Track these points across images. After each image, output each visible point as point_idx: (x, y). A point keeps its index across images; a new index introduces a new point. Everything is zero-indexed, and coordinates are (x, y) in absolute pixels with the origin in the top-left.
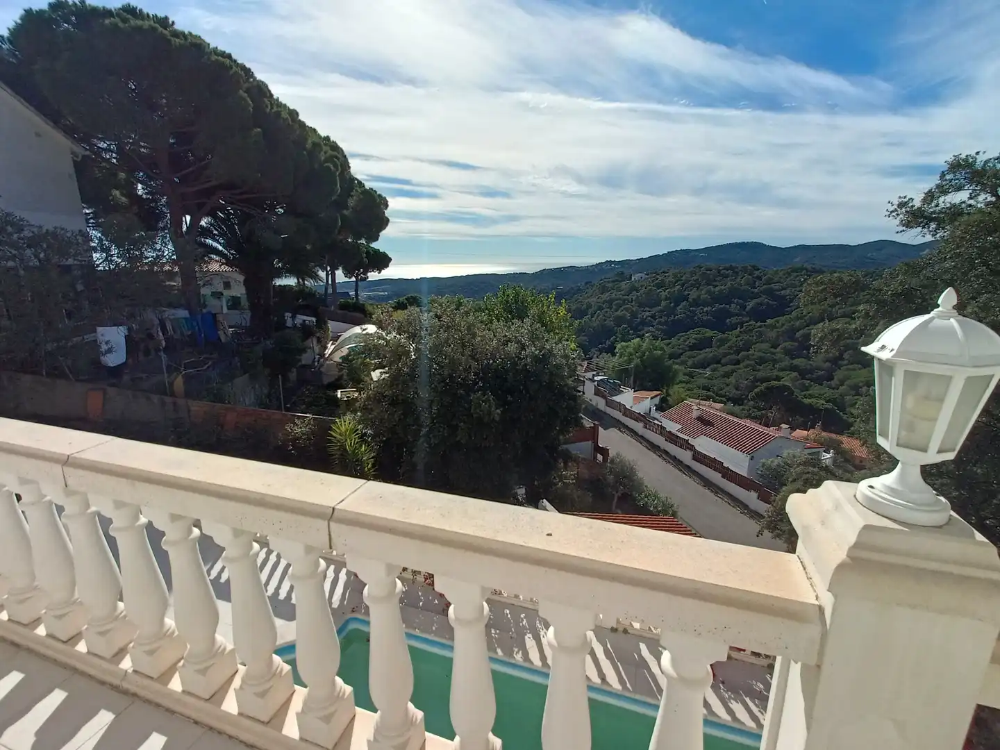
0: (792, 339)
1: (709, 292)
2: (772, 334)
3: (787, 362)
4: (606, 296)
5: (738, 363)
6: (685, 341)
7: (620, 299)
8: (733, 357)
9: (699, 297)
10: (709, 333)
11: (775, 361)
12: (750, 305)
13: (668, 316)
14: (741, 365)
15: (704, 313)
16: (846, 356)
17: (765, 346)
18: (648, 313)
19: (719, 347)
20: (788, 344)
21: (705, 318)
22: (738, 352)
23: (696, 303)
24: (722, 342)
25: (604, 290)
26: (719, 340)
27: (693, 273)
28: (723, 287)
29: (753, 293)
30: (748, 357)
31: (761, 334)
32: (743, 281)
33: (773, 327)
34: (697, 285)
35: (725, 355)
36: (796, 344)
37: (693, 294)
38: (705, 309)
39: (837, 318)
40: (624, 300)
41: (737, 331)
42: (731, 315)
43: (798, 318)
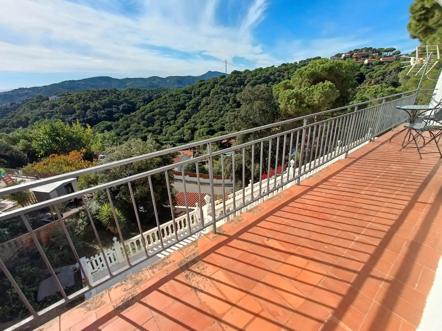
0: (144, 120)
1: (99, 103)
2: (136, 119)
3: (146, 129)
4: (37, 111)
5: (127, 134)
6: (98, 129)
7: (48, 112)
8: (125, 132)
9: (95, 106)
10: (109, 123)
11: (142, 130)
12: (121, 107)
13: (83, 117)
14: (129, 134)
15: (101, 114)
16: (163, 123)
17: (135, 124)
18: (71, 118)
19: (116, 128)
20: (144, 122)
21: (103, 116)
22: (126, 129)
23: (95, 109)
24: (117, 126)
25: (32, 108)
26: (115, 125)
27: (86, 95)
28: (106, 100)
29: (119, 102)
30: (130, 131)
31: (131, 119)
32: (113, 97)
33: (135, 116)
34: (91, 100)
35: (121, 131)
36: (146, 121)
37: (92, 105)
38: (101, 112)
39: (155, 109)
40: (52, 112)
41: (121, 120)
42: (115, 113)
43: (143, 111)
